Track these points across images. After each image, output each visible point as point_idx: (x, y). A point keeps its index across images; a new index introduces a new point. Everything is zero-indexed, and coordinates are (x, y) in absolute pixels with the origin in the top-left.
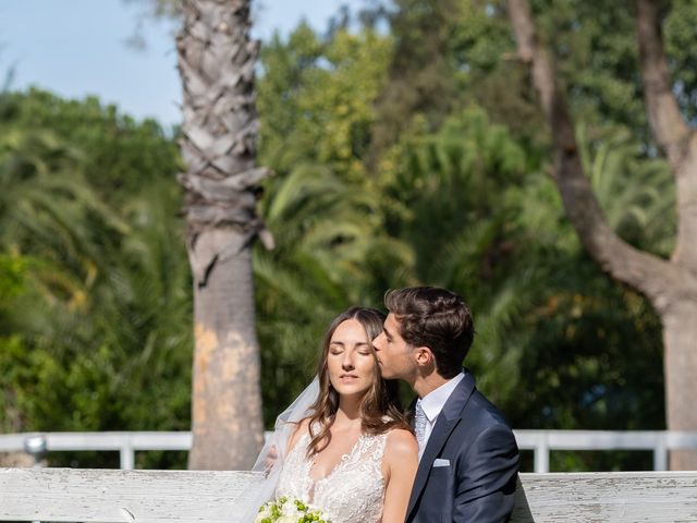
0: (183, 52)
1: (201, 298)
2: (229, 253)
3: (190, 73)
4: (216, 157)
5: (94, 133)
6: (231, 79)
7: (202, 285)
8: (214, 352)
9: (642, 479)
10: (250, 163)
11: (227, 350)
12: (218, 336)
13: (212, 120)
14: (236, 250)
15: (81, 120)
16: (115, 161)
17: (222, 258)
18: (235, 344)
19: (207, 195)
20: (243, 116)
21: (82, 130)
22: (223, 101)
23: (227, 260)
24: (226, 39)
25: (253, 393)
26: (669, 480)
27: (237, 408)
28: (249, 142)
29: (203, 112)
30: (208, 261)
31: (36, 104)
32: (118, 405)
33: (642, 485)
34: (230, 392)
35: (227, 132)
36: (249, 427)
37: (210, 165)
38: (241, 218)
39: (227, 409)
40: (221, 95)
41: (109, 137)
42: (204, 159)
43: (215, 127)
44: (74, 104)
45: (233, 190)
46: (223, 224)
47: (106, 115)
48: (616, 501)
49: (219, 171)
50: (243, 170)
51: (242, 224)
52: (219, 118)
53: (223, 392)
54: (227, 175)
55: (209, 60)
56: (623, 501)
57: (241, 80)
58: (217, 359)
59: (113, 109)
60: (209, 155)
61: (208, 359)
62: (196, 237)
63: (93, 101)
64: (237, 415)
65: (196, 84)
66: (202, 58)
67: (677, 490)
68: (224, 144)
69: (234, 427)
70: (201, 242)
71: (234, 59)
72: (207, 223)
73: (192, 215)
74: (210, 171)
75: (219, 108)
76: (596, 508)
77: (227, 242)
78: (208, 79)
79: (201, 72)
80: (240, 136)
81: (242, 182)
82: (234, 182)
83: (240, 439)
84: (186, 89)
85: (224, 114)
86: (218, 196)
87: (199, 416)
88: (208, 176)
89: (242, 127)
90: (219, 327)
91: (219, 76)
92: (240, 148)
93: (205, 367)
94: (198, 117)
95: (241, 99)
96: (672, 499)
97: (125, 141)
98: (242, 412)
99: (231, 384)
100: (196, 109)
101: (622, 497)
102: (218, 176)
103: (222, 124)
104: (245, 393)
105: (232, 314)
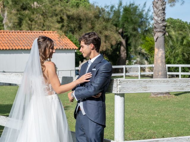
0: (153, 4)
1: (156, 43)
2: (160, 36)
3: (154, 7)
4: (158, 21)
5: (178, 24)
6: (161, 8)
7: (156, 41)
8: (157, 52)
9: (159, 80)
10: (164, 22)
11: (160, 52)
12: (158, 50)
13: (158, 15)
14: (161, 36)
15: (176, 22)
16: (181, 27)
17: (159, 37)
18: (161, 51)
19: (157, 27)
20: (163, 14)
21: (176, 23)
22: (159, 12)
23: (160, 37)
24: (160, 2)
25: (164, 59)
26: (167, 81)
27: (161, 61)
28: (164, 18)
29: (156, 14)
30: (157, 38)
31: (171, 20)
32: (170, 60)
33: (159, 82)
34: (160, 59)
35: (160, 17)
36: (163, 64)
37: (157, 22)
38: (162, 31)
39: (159, 61)
40: (159, 11)
41: (180, 24)
42: (156, 21)
43: (158, 16)
44: (176, 20)
45: (161, 26)
46: (159, 32)
47: (180, 21)
48: (151, 86)
49: (159, 23)
50: (163, 23)
51: (163, 32)
52: (159, 15)
53: (159, 59)
54: (160, 24)
55: (157, 5)
56: (153, 86)
57: (163, 8)
58: (158, 53)
59: (181, 20)
60: (157, 21)
61: (156, 53)
62: (155, 34)
63: (178, 19)
64: (161, 62)
65: (155, 9)
66: (156, 5)
67: (169, 83)
68: (160, 19)
69: (160, 64)
70: (156, 35)
71: (161, 5)
72: (157, 31)
73: (154, 30)
74: (157, 23)
75: (159, 13)
76: (146, 87)
77: (160, 34)
78: (157, 8)
79: (156, 7)
80: (162, 17)
81: (163, 25)
82: (161, 25)
83: (161, 66)
84: (154, 10)
85: (160, 14)
86: (158, 27)
87: (155, 63)
88: (157, 24)
89: (163, 16)
90: (158, 48)
91: (159, 8)
92: (162, 19)
93: (156, 54)
94: (155, 14)
95: (162, 11)
96: (168, 85)
97: (182, 25)
98: (162, 62)
99: (160, 57)
100: (155, 13)
101: (153, 85)
102: (159, 24)
103: (159, 16)
104: (162, 59)
105: (160, 46)
